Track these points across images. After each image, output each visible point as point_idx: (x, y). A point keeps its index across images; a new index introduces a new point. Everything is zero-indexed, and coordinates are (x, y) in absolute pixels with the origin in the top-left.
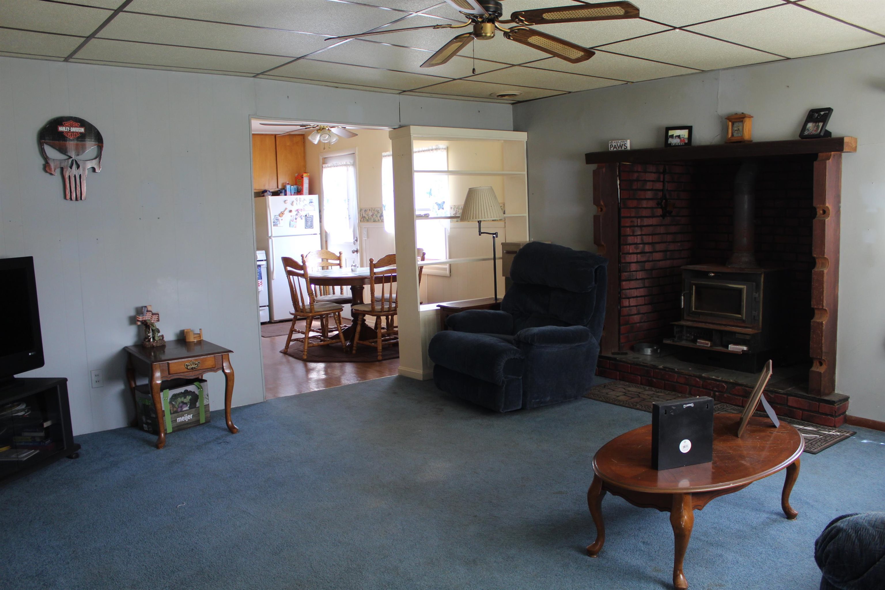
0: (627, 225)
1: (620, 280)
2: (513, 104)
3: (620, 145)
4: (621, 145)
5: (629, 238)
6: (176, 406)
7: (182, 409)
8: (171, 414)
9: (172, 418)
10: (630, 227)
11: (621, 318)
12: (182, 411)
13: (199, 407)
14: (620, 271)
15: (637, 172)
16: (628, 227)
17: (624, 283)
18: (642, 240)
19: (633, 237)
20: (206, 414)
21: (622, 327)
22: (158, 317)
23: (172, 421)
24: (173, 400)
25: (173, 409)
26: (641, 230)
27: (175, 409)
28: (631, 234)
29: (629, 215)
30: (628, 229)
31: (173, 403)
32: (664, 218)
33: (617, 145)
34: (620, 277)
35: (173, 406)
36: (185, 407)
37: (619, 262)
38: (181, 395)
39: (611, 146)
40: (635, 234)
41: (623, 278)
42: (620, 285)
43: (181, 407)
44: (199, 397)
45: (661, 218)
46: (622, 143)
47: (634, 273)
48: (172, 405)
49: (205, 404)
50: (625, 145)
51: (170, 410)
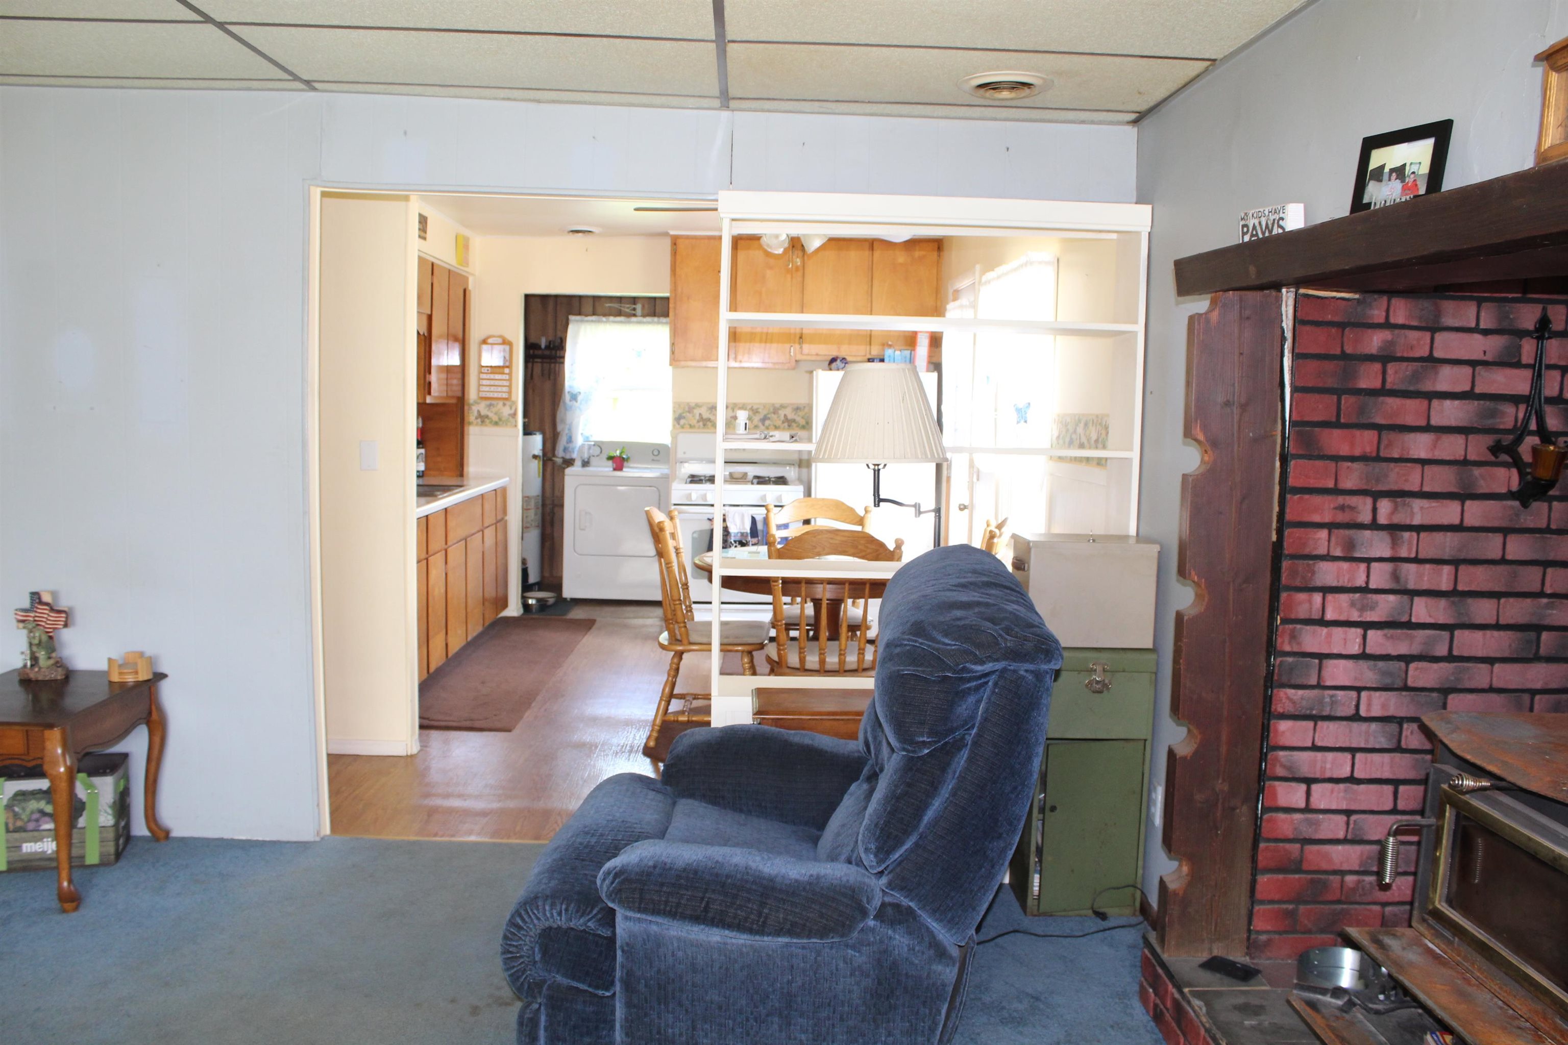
0: (1317, 518)
1: (1268, 714)
2: (1135, 122)
3: (1267, 224)
4: (1270, 223)
5: (1324, 566)
6: (24, 817)
7: (40, 826)
8: (8, 831)
9: (8, 841)
10: (1331, 526)
11: (1262, 845)
12: (36, 830)
13: (84, 828)
14: (1270, 681)
15: (1387, 325)
16: (1320, 526)
17: (1284, 726)
18: (1395, 576)
19: (1345, 565)
20: (101, 846)
21: (1262, 879)
22: (67, 618)
23: (8, 848)
24: (16, 802)
25: (15, 822)
26: (1395, 544)
27: (19, 824)
28: (1338, 552)
29: (1330, 484)
30: (1323, 534)
31: (16, 809)
32: (1525, 505)
33: (1260, 223)
34: (1268, 700)
35: (16, 816)
36: (47, 823)
37: (1271, 648)
38: (38, 796)
39: (1245, 230)
40: (1357, 555)
41: (1279, 708)
42: (1266, 729)
43: (37, 820)
44: (88, 806)
45: (1516, 504)
46: (1272, 218)
47: (1340, 693)
48: (11, 814)
49: (101, 825)
50: (1281, 222)
51: (7, 824)
